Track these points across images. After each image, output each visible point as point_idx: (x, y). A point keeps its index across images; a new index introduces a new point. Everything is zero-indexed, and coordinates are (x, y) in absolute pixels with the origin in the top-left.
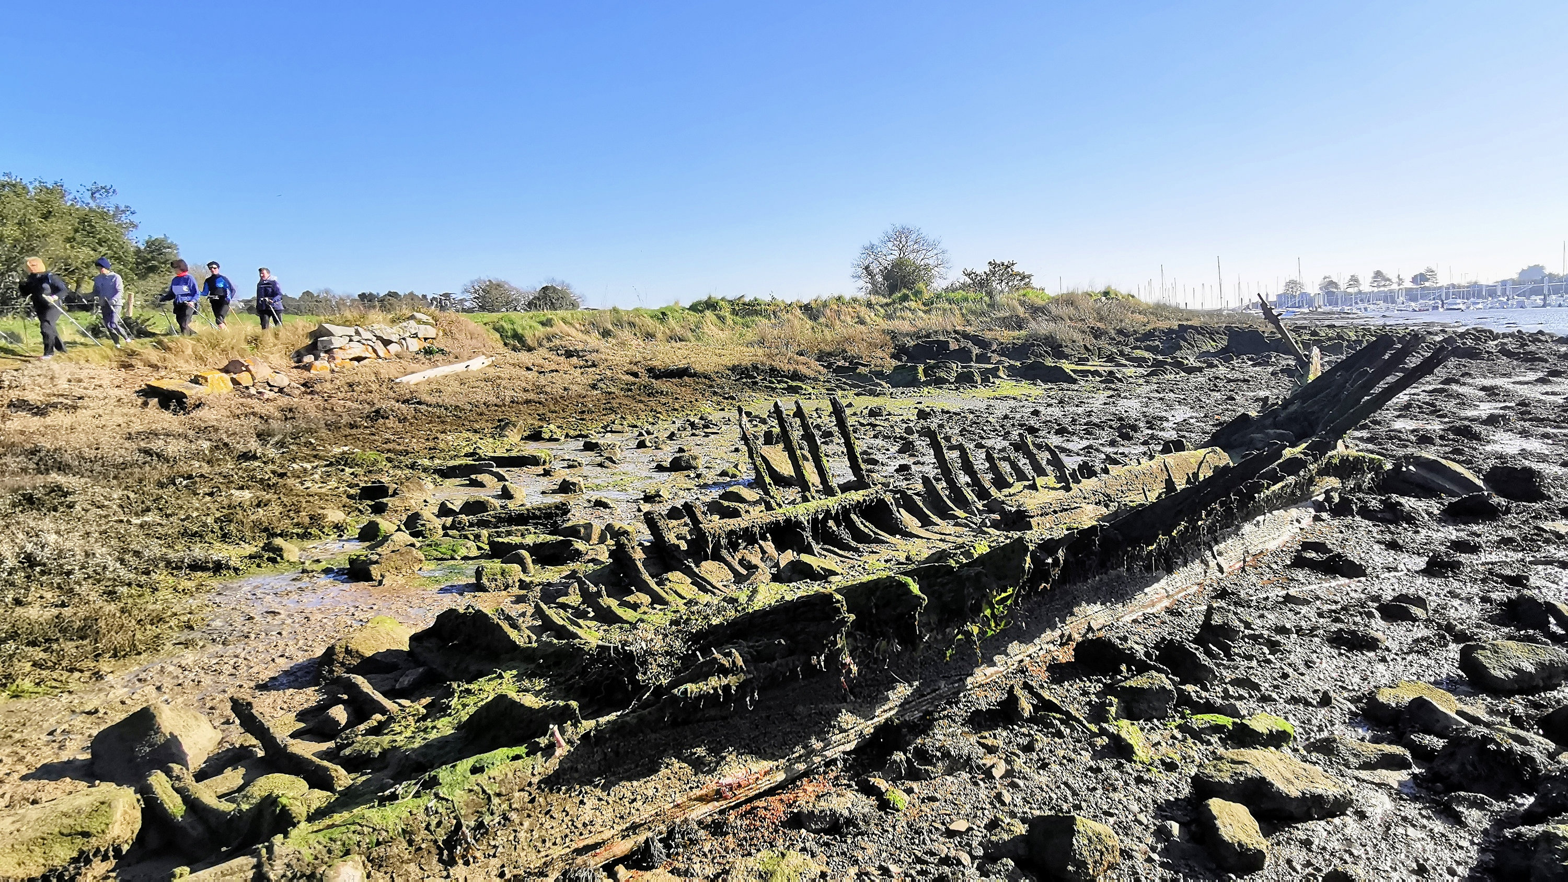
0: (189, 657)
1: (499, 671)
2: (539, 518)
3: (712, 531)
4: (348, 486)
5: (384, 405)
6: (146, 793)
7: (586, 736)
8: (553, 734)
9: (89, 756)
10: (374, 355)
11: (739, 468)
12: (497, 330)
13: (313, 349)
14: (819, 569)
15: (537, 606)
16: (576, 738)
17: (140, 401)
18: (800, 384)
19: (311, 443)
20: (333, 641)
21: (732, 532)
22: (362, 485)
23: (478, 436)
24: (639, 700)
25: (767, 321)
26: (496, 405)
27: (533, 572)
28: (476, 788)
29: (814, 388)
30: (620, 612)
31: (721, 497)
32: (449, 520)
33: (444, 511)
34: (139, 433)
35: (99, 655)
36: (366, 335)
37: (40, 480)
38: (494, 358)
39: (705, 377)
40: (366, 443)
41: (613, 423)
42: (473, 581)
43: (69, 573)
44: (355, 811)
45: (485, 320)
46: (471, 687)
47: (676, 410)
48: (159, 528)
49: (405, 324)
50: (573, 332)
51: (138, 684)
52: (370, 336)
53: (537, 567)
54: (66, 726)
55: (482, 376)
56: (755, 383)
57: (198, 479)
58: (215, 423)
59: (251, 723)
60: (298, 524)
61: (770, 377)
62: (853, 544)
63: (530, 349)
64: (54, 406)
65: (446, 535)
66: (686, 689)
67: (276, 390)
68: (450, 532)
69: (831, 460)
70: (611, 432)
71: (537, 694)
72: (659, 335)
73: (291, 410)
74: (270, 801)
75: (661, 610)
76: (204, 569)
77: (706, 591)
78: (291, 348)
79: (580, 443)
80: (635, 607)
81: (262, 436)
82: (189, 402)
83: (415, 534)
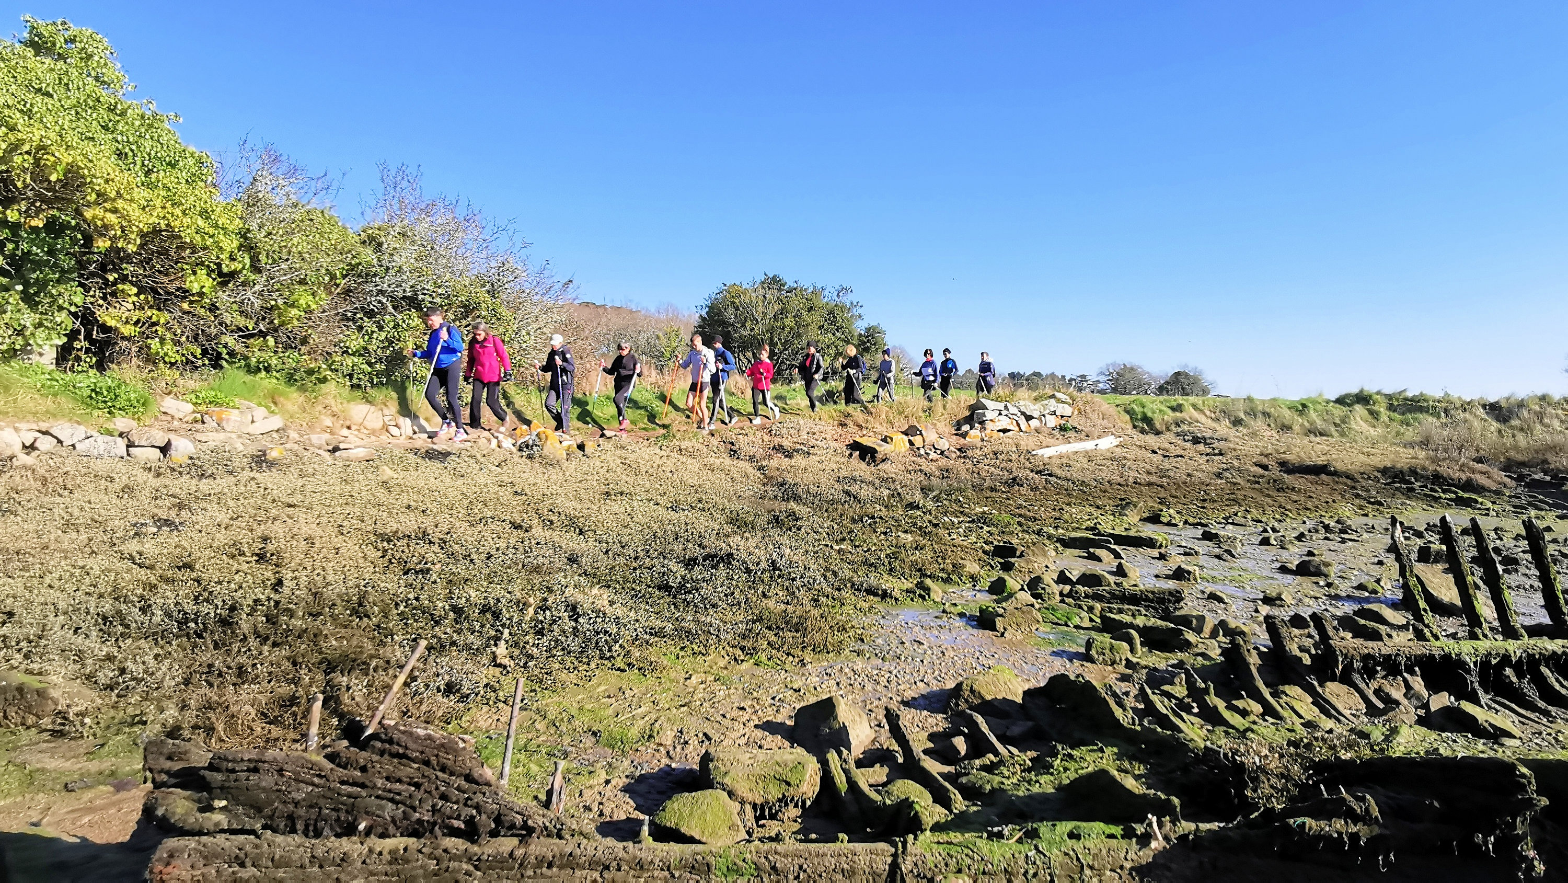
0: (859, 664)
1: (1100, 745)
2: (1152, 601)
3: (1344, 651)
4: (985, 542)
5: (1021, 474)
6: (824, 763)
7: (1183, 838)
8: (1150, 825)
9: (793, 724)
10: (1017, 429)
11: (1382, 583)
12: (1127, 412)
13: (969, 420)
14: (1486, 725)
15: (1142, 689)
16: (1173, 836)
17: (848, 452)
18: (1474, 496)
19: (960, 501)
20: (961, 679)
21: (1366, 658)
22: (996, 543)
23: (1100, 511)
24: (1246, 816)
25: (1435, 420)
26: (1119, 484)
27: (1140, 652)
28: (1071, 853)
29: (1494, 503)
30: (1227, 715)
31: (1355, 613)
32: (1067, 588)
33: (1062, 578)
34: (844, 478)
35: (804, 647)
36: (1013, 410)
37: (783, 506)
38: (1121, 439)
39: (1348, 477)
40: (1001, 506)
41: (1236, 515)
42: (1083, 650)
43: (794, 580)
44: (967, 835)
45: (1118, 402)
46: (1074, 753)
47: (1309, 509)
48: (850, 556)
49: (1046, 402)
50: (1202, 418)
51: (826, 677)
52: (1015, 411)
53: (1144, 650)
54: (781, 696)
55: (1109, 455)
56: (1413, 490)
57: (878, 520)
58: (893, 476)
59: (897, 732)
60: (943, 569)
61: (1433, 484)
62: (1542, 704)
63: (1158, 433)
64: (797, 451)
65: (1062, 601)
66: (1304, 823)
67: (939, 452)
68: (1067, 600)
69: (1513, 593)
70: (1233, 524)
71: (1137, 778)
72: (1296, 428)
73: (947, 471)
74: (906, 804)
75: (1272, 724)
76: (875, 594)
77: (1329, 715)
78: (954, 418)
79: (1199, 532)
80: (1244, 713)
81: (925, 490)
82: (879, 456)
83: (1036, 596)
